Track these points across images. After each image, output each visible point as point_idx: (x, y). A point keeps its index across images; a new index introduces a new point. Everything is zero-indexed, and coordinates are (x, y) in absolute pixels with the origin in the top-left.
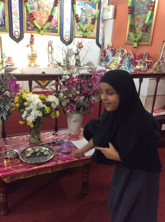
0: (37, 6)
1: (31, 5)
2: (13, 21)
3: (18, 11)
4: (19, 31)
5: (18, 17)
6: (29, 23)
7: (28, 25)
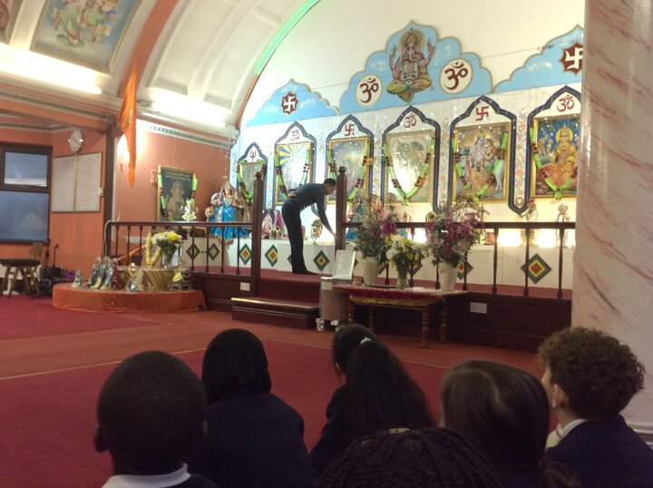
0: (554, 158)
1: (545, 158)
2: (516, 183)
3: (524, 170)
4: (523, 197)
5: (524, 177)
6: (539, 183)
7: (538, 187)
